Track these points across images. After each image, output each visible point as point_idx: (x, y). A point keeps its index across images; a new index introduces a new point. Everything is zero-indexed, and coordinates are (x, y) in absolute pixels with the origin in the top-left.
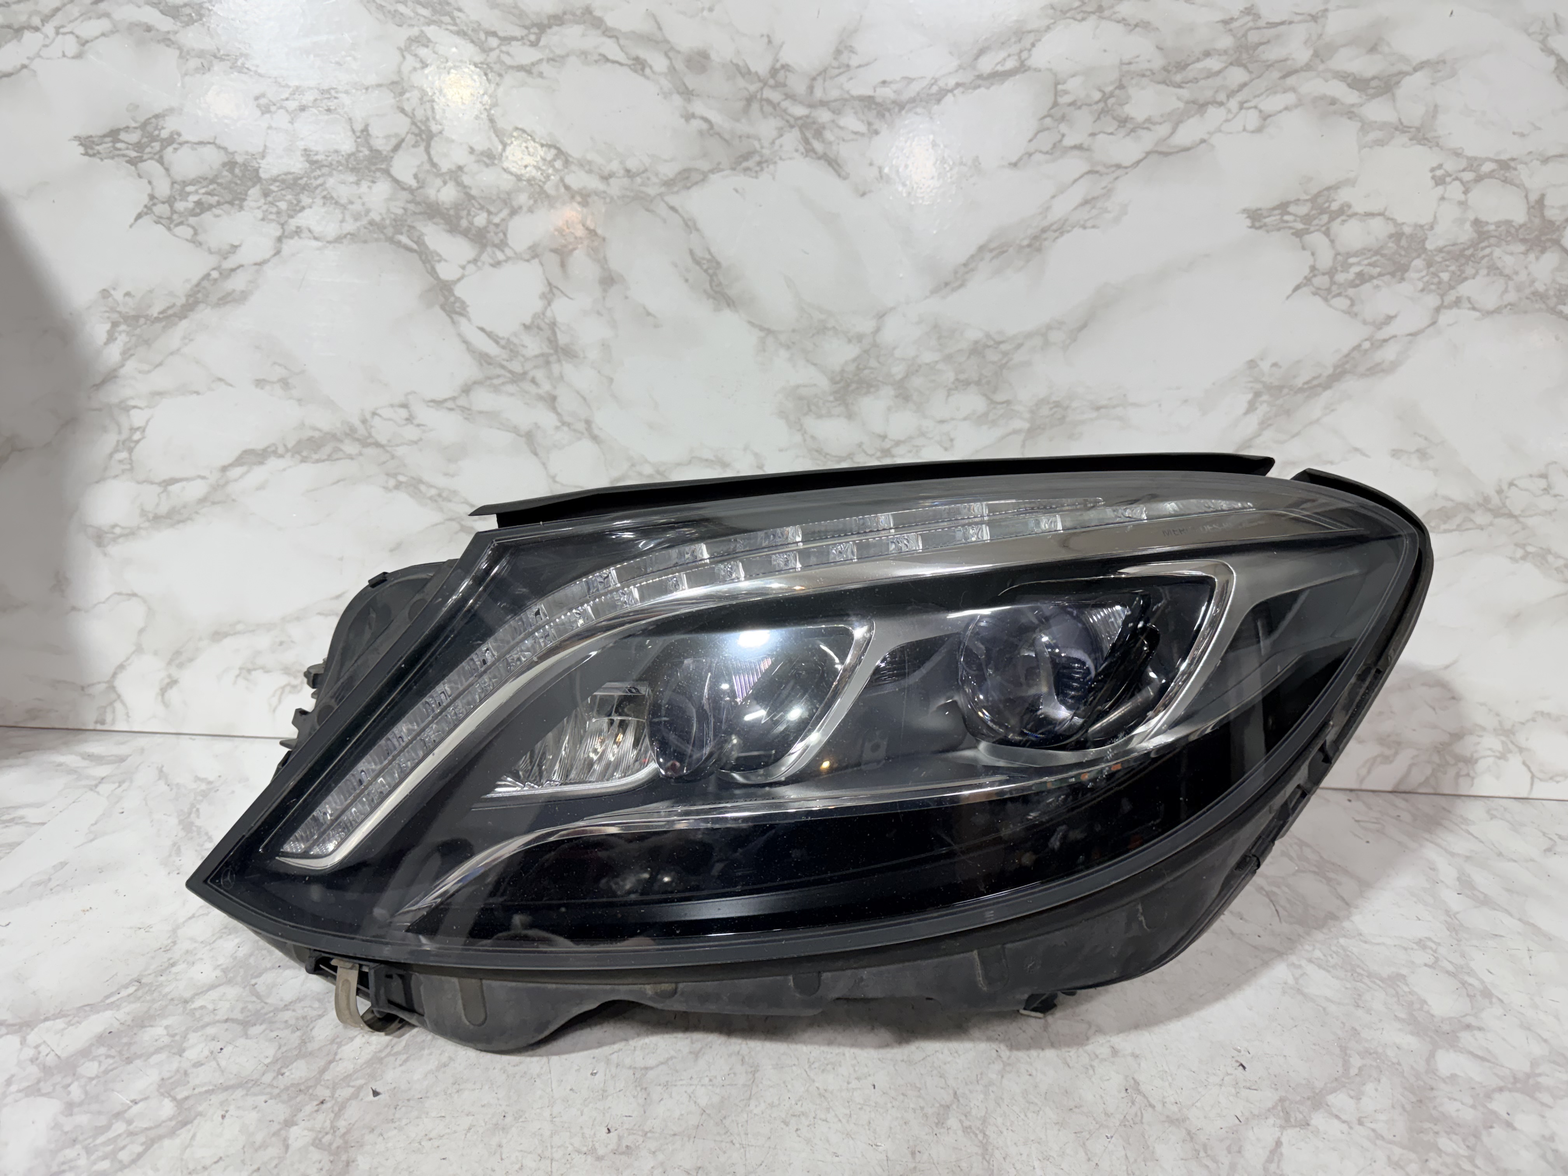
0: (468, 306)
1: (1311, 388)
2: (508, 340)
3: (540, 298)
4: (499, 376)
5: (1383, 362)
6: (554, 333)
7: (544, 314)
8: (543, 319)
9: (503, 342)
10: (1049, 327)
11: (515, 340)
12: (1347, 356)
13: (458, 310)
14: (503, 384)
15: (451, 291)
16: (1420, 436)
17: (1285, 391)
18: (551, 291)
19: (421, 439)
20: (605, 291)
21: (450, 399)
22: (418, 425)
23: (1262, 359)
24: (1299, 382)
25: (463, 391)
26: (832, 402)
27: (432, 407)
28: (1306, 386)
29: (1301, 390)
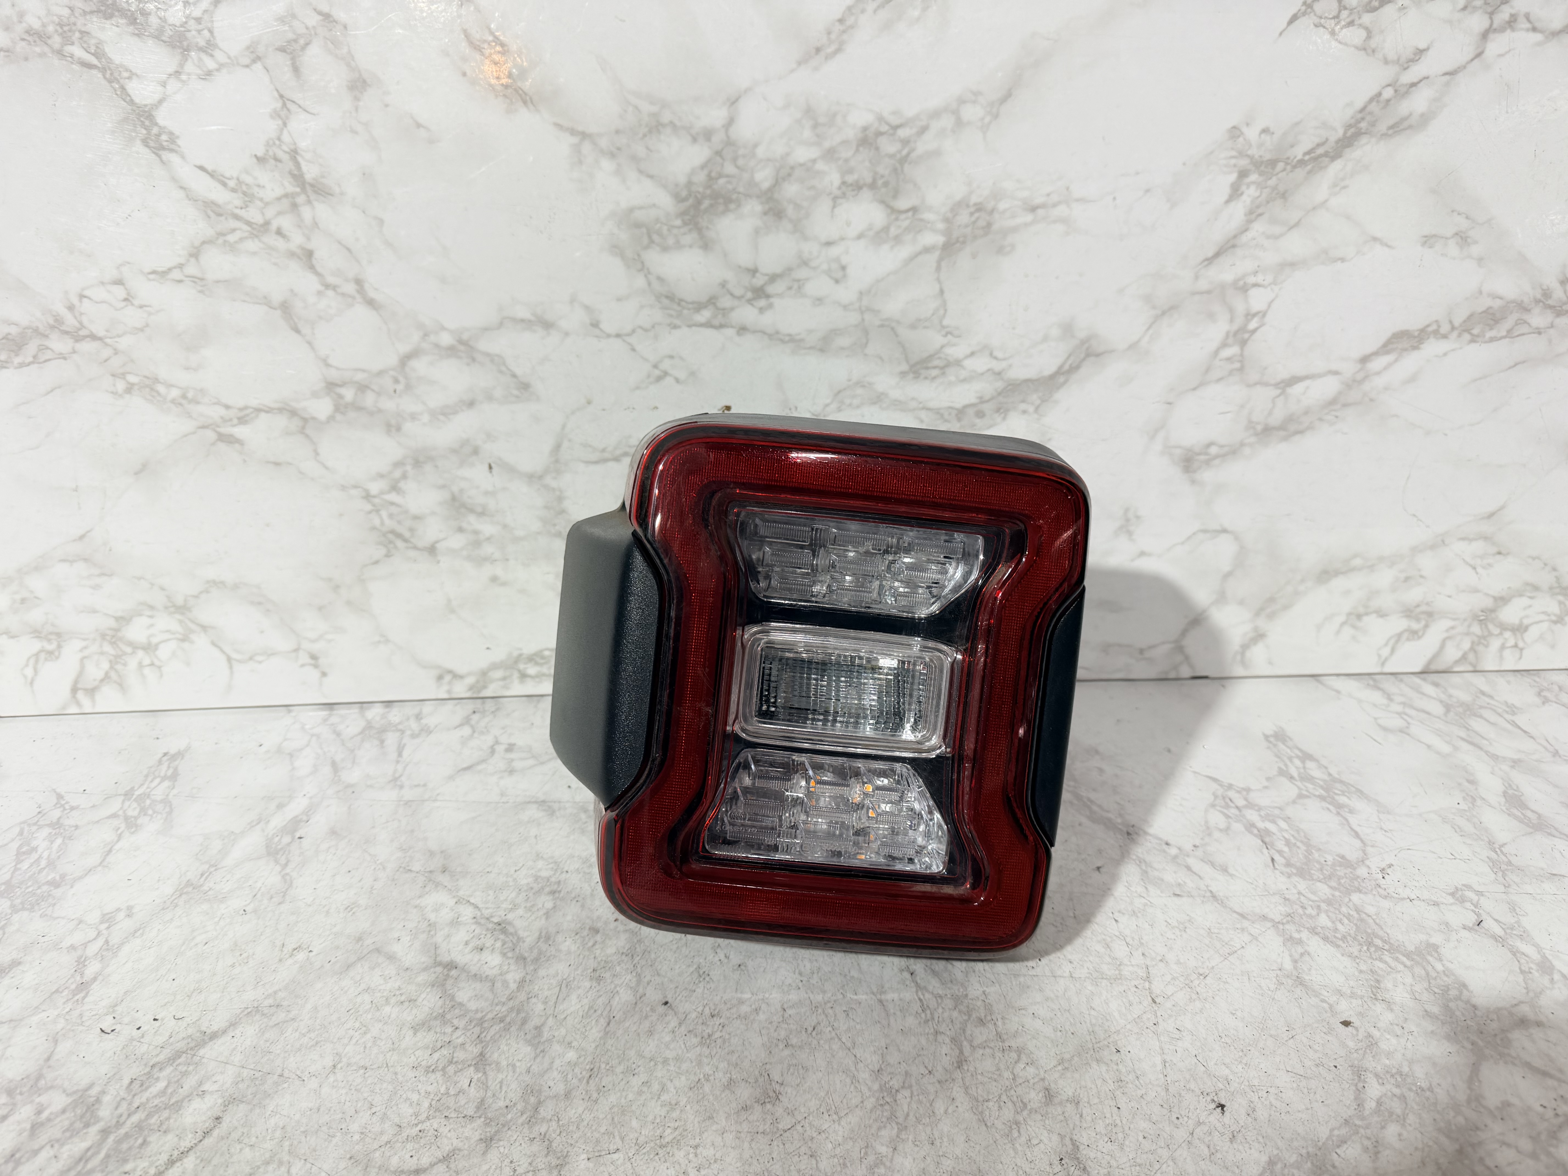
0: (178, 137)
1: (1315, 159)
2: (238, 179)
3: (272, 117)
4: (233, 230)
5: (1411, 115)
6: (298, 165)
7: (279, 139)
8: (280, 146)
9: (232, 184)
10: (961, 101)
11: (248, 179)
12: (1362, 110)
13: (165, 144)
14: (241, 240)
15: (150, 117)
16: (1459, 214)
17: (1281, 165)
18: (284, 105)
19: (147, 325)
20: (357, 99)
21: (175, 268)
22: (141, 307)
23: (1248, 125)
24: (1298, 152)
25: (191, 255)
26: (679, 227)
27: (153, 280)
28: (1307, 157)
29: (1301, 163)
